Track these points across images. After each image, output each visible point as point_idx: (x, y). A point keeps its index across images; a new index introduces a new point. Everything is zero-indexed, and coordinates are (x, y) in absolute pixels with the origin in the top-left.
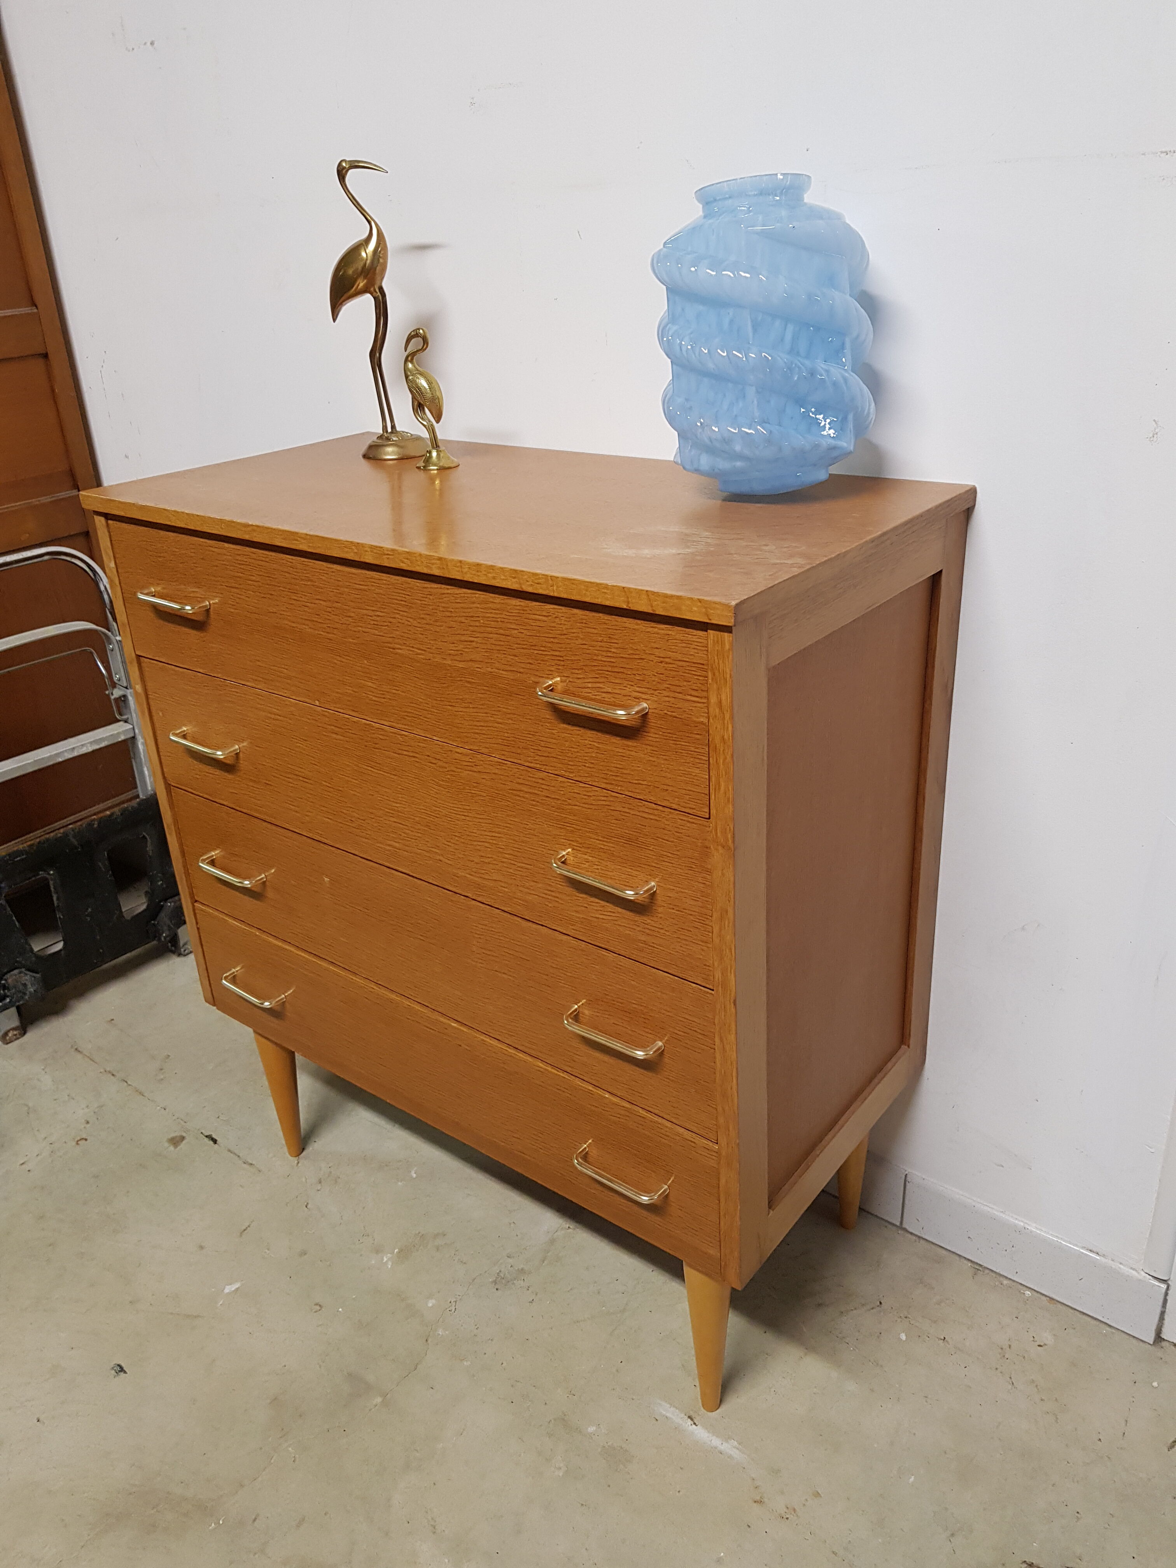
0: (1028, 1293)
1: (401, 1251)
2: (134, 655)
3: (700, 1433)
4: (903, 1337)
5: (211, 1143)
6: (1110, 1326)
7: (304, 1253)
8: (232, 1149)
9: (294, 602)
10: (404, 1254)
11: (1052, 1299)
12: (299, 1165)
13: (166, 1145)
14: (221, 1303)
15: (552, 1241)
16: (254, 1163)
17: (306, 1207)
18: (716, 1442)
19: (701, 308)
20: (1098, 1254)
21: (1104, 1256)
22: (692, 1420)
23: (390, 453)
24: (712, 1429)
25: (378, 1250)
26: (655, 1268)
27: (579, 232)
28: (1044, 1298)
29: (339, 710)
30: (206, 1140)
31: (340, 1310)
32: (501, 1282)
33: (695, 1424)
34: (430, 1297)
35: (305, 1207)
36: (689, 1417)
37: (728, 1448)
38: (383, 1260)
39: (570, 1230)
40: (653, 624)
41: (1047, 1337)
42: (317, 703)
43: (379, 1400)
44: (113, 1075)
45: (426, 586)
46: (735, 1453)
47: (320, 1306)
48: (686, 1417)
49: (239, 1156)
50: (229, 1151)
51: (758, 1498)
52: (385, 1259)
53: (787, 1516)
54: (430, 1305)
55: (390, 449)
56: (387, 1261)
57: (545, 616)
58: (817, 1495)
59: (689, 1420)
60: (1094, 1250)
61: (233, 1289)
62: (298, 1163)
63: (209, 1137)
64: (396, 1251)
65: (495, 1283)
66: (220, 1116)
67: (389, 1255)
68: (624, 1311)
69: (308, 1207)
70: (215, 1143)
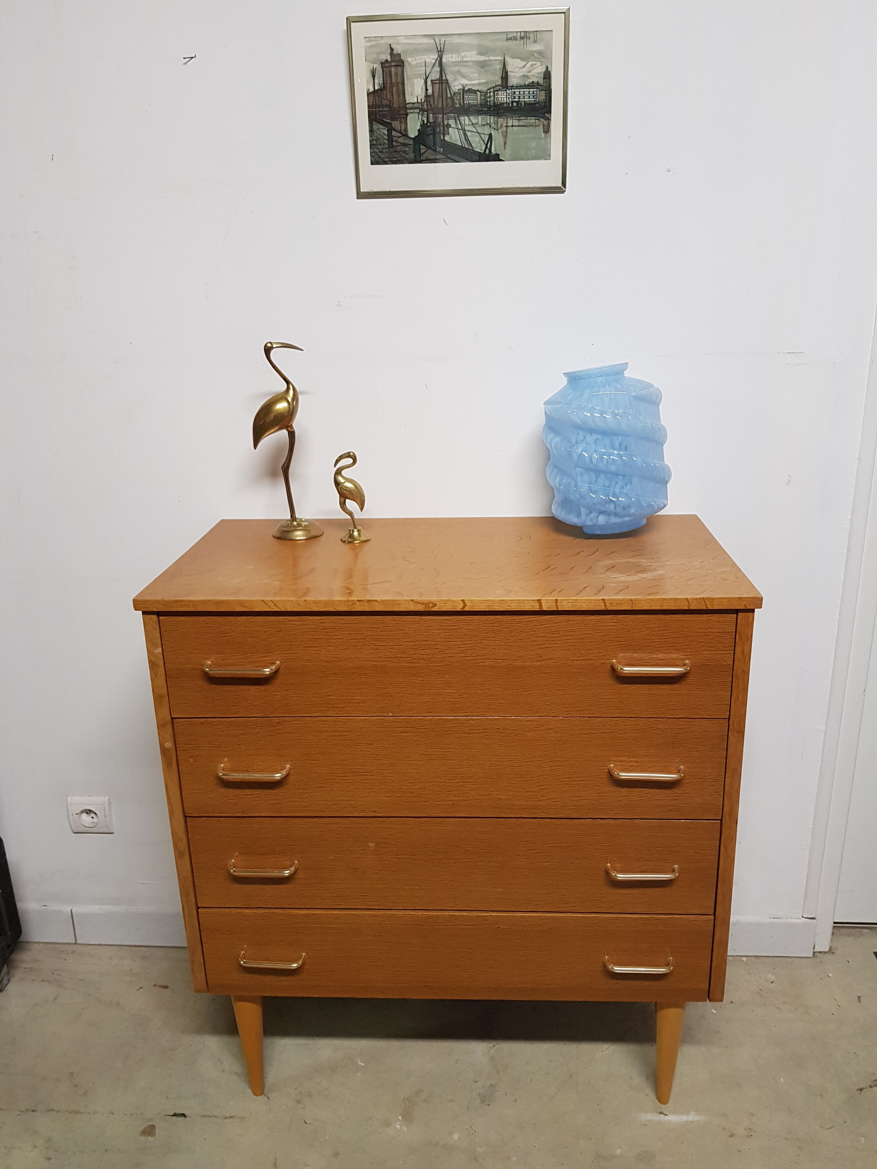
0: (744, 959)
1: (403, 1117)
2: (169, 718)
3: (672, 1118)
4: (714, 1011)
5: (183, 1118)
6: (789, 957)
7: (336, 1154)
8: (204, 1114)
9: (379, 647)
10: (408, 1117)
11: (756, 956)
12: (271, 1098)
13: (143, 1138)
15: (492, 1058)
16: (233, 1115)
17: (306, 1123)
18: (684, 1118)
19: (598, 436)
20: (778, 918)
21: (781, 918)
22: (663, 1114)
23: (299, 535)
24: (675, 1112)
25: (387, 1124)
26: (565, 1043)
27: (426, 386)
28: (752, 958)
29: (414, 715)
30: (174, 1118)
32: (486, 1099)
33: (666, 1115)
34: (451, 1133)
35: (305, 1125)
36: (661, 1113)
37: (692, 1117)
38: (397, 1128)
39: (497, 1046)
40: (698, 615)
41: (771, 977)
42: (391, 714)
44: (33, 1111)
45: (512, 618)
46: (699, 1118)
48: (659, 1114)
49: (215, 1117)
50: (203, 1116)
51: (730, 1134)
52: (398, 1127)
53: (751, 1134)
54: (456, 1138)
55: (299, 533)
56: (400, 1127)
57: (615, 622)
58: (752, 1115)
59: (661, 1115)
60: (775, 917)
62: (268, 1098)
63: (174, 1115)
64: (400, 1117)
65: (483, 1102)
66: (168, 1095)
67: (398, 1123)
68: (571, 1076)
69: (307, 1122)
70: (183, 1115)
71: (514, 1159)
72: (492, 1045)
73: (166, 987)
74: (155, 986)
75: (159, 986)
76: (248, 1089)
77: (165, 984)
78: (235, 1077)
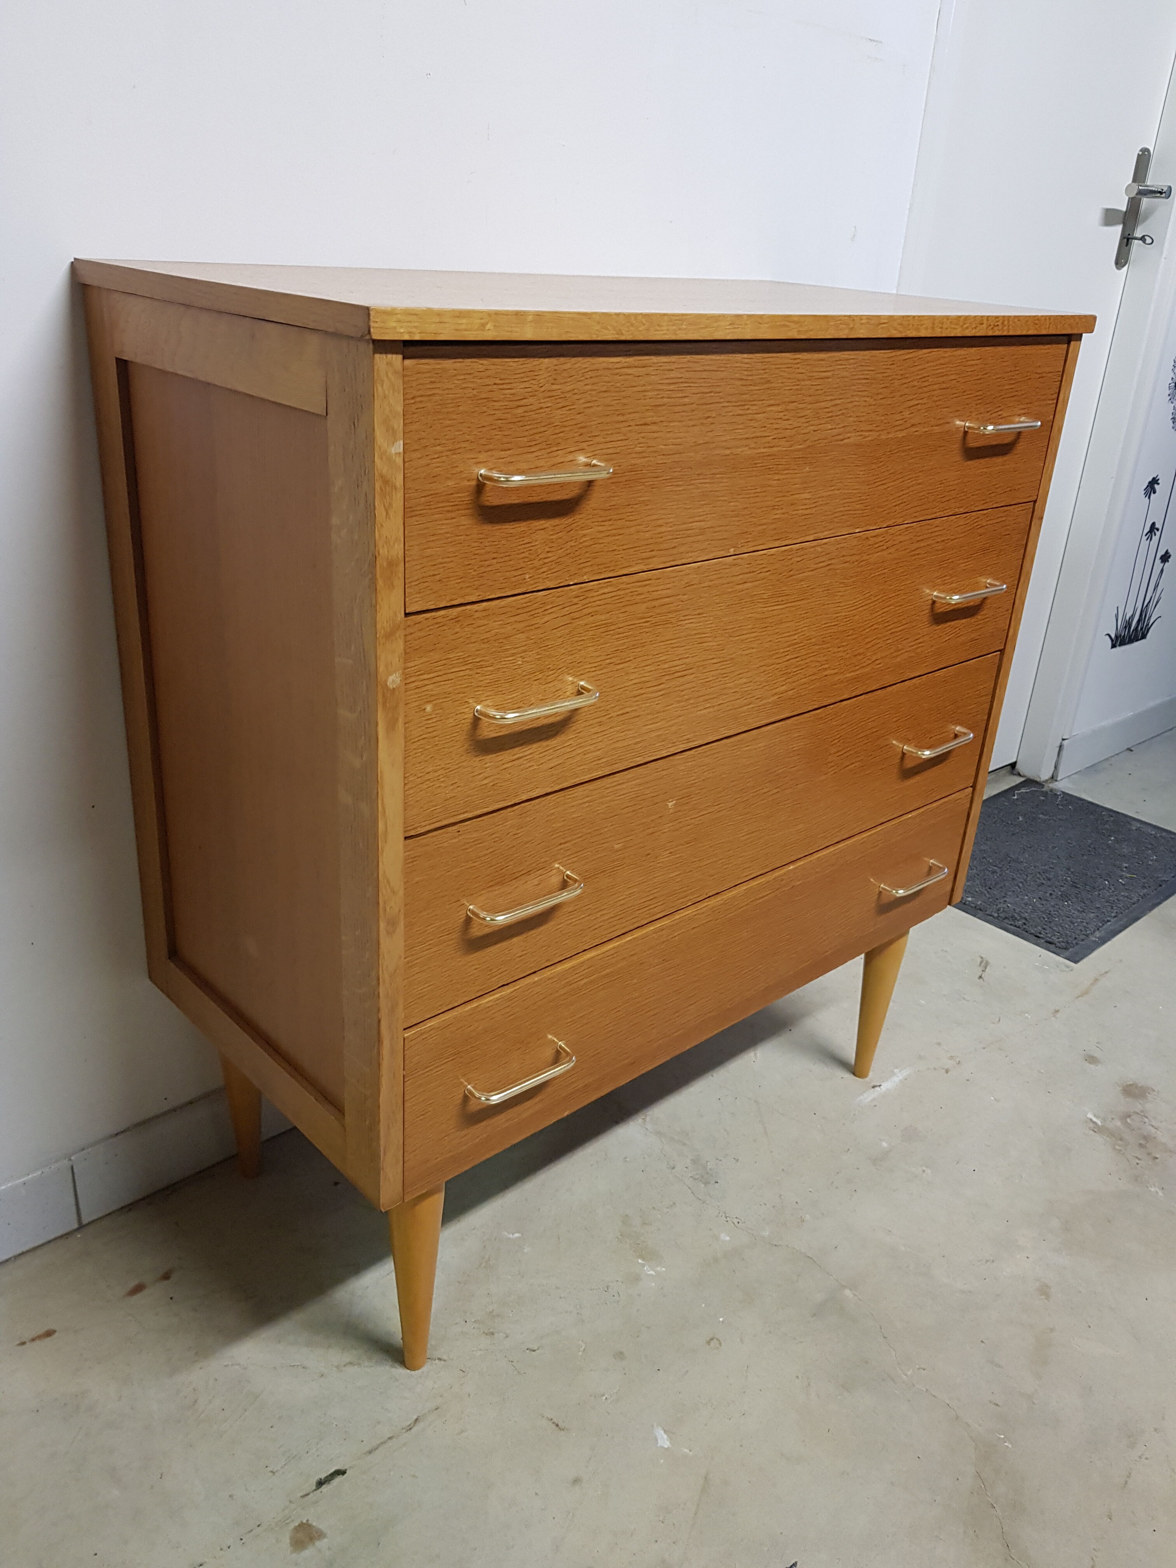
1: (643, 1259)
3: (886, 1086)
5: (339, 1479)
7: (620, 1355)
8: (368, 1449)
10: (649, 1255)
12: (445, 1357)
13: (308, 1552)
14: (687, 1451)
15: (659, 1134)
16: (415, 1417)
17: (534, 1351)
18: (895, 1079)
22: (876, 1086)
24: (883, 1079)
25: (639, 1278)
30: (325, 1488)
31: (721, 1319)
32: (706, 1178)
33: (880, 1086)
34: (716, 1238)
35: (533, 1353)
36: (874, 1087)
37: (900, 1074)
38: (651, 1275)
39: (648, 1119)
43: (847, 1292)
46: (906, 1073)
47: (712, 1339)
48: (873, 1089)
49: (390, 1438)
50: (369, 1452)
51: (944, 1071)
52: (651, 1272)
53: (958, 1061)
54: (727, 1239)
56: (654, 1271)
58: (939, 1043)
59: (876, 1088)
61: (665, 1436)
62: (440, 1359)
63: (320, 1484)
64: (640, 1261)
65: (706, 1184)
66: (269, 1469)
67: (645, 1268)
68: (757, 1102)
69: (536, 1349)
70: (341, 1472)
71: (808, 1217)
72: (640, 1120)
73: (49, 1334)
74: (23, 1343)
75: (33, 1340)
76: (393, 1370)
77: (41, 1331)
78: (351, 1370)
